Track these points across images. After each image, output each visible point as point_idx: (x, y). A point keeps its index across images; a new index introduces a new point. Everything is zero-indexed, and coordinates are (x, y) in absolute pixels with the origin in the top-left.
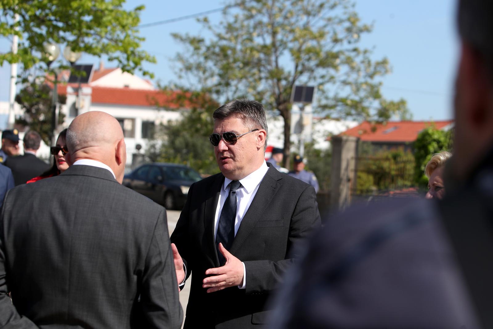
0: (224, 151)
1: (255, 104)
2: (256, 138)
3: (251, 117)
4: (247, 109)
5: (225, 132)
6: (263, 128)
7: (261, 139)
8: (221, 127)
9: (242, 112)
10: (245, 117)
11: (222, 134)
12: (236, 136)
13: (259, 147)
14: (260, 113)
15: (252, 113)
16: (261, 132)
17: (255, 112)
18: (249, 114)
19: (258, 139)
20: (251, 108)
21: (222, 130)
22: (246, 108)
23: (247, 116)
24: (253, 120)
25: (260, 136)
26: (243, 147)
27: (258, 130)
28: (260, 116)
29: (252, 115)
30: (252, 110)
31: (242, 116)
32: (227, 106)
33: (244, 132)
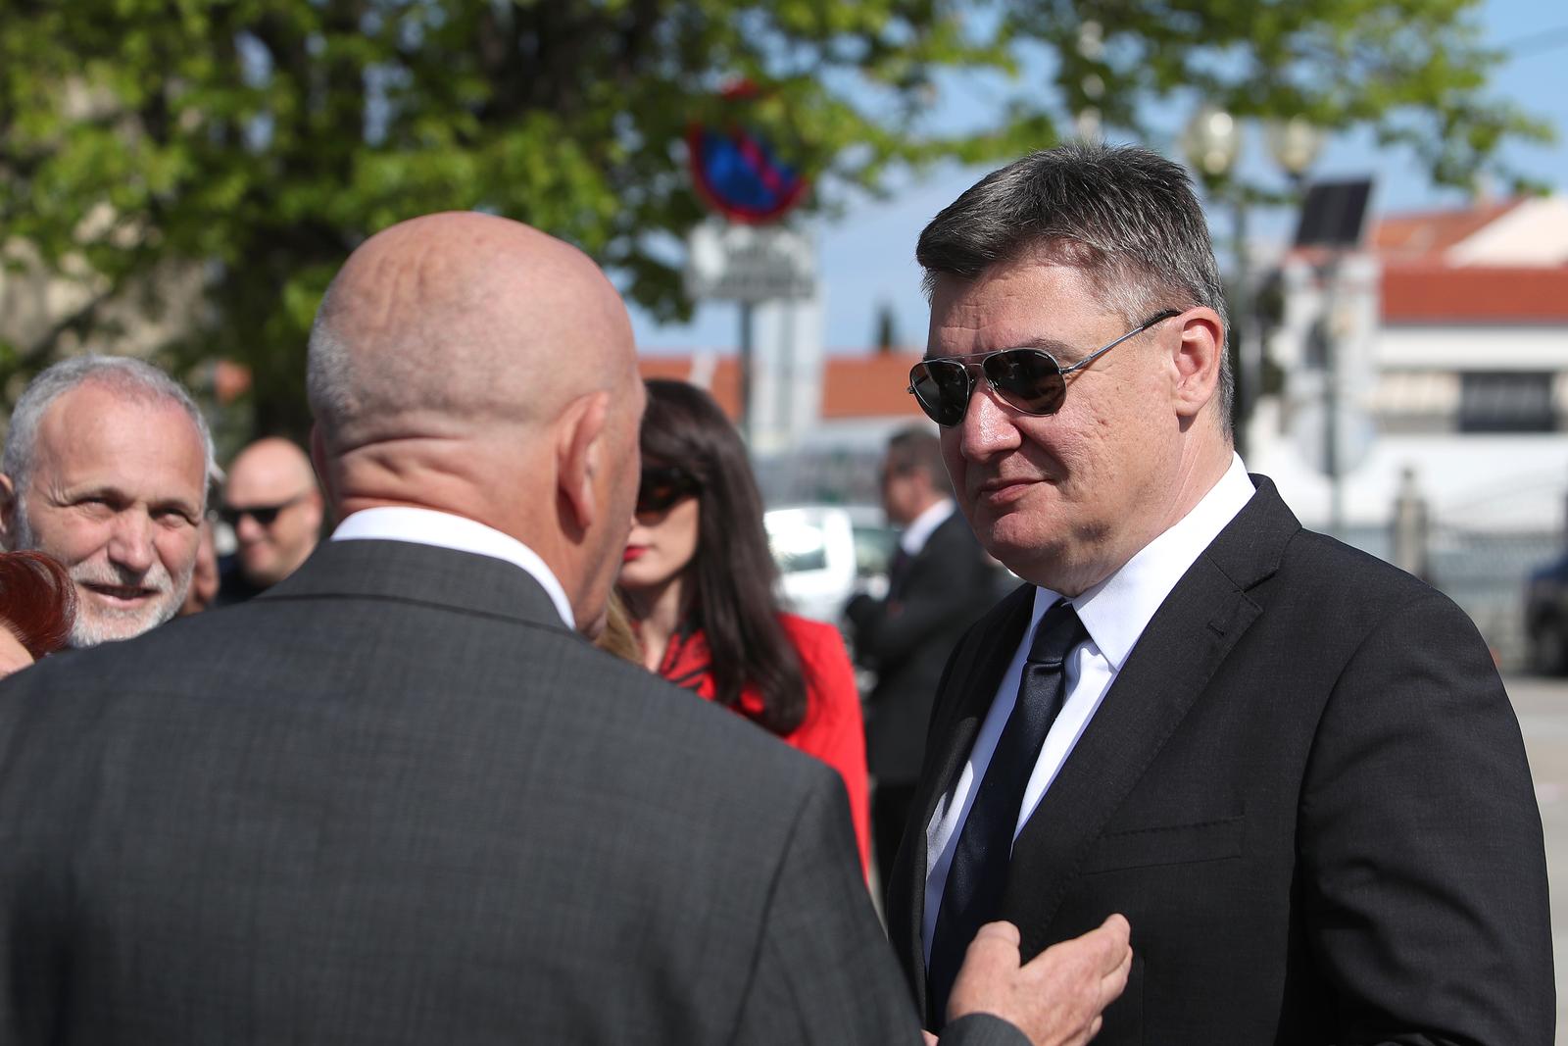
0: (1000, 454)
1: (1143, 168)
2: (1166, 362)
3: (1131, 253)
4: (1102, 208)
5: (992, 348)
6: (1199, 301)
7: (1198, 363)
8: (972, 322)
9: (1079, 231)
10: (1098, 255)
11: (979, 359)
12: (1062, 365)
13: (1186, 407)
14: (1177, 219)
15: (1131, 223)
16: (1190, 324)
17: (1148, 215)
18: (1120, 231)
19: (1176, 362)
20: (1128, 198)
21: (977, 337)
22: (1100, 200)
23: (1109, 246)
24: (1144, 264)
25: (1188, 347)
26: (1102, 417)
27: (1174, 313)
28: (1180, 234)
29: (1135, 238)
30: (1131, 208)
31: (1085, 251)
32: (992, 197)
33: (1098, 340)
